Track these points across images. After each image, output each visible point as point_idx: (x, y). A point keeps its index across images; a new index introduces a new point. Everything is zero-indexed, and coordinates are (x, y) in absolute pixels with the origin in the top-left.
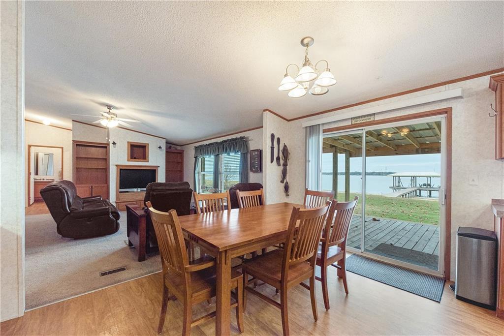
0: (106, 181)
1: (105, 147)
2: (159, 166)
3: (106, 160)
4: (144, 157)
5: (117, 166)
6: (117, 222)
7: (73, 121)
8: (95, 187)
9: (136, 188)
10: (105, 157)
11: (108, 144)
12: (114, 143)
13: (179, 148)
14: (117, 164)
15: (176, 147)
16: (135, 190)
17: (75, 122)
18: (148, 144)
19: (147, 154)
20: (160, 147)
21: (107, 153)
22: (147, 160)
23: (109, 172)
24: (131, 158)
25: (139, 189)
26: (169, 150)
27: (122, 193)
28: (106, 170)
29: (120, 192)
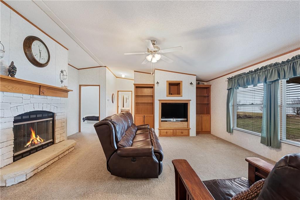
0: (153, 112)
1: (152, 87)
2: (191, 100)
3: (152, 96)
4: (179, 93)
5: (159, 100)
6: (159, 163)
7: (135, 71)
8: (146, 116)
9: (172, 118)
10: (152, 95)
11: (154, 85)
12: (158, 83)
13: (205, 83)
14: (159, 99)
15: (203, 83)
16: (172, 119)
17: (135, 72)
18: (182, 81)
19: (181, 90)
20: (191, 83)
21: (153, 92)
22: (181, 95)
23: (154, 105)
24: (169, 94)
25: (175, 119)
26: (199, 86)
27: (163, 122)
28: (152, 104)
29: (162, 121)
